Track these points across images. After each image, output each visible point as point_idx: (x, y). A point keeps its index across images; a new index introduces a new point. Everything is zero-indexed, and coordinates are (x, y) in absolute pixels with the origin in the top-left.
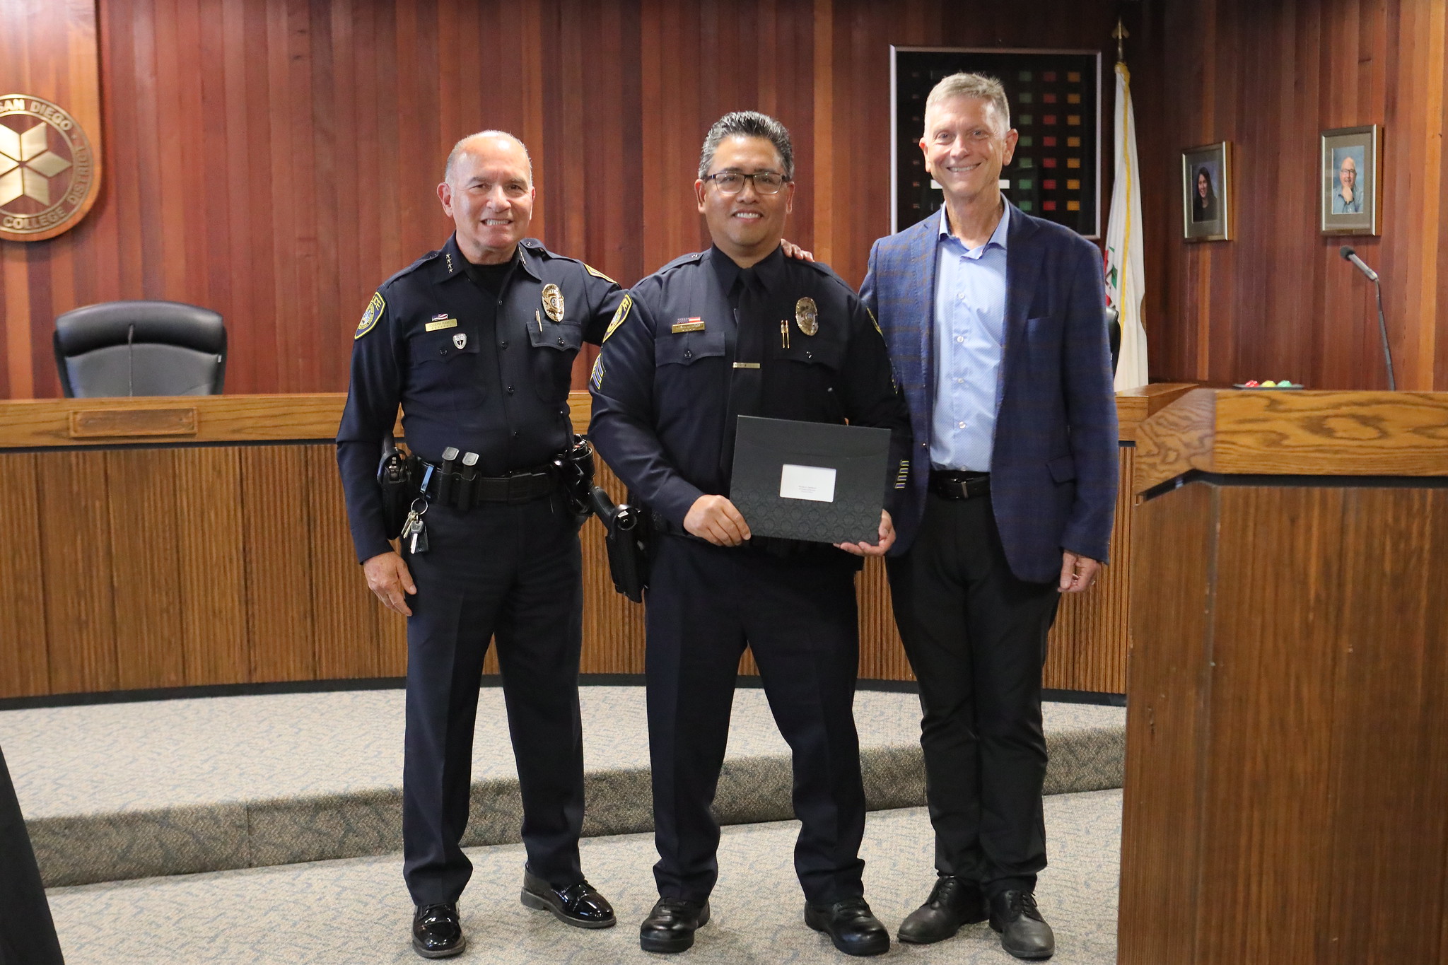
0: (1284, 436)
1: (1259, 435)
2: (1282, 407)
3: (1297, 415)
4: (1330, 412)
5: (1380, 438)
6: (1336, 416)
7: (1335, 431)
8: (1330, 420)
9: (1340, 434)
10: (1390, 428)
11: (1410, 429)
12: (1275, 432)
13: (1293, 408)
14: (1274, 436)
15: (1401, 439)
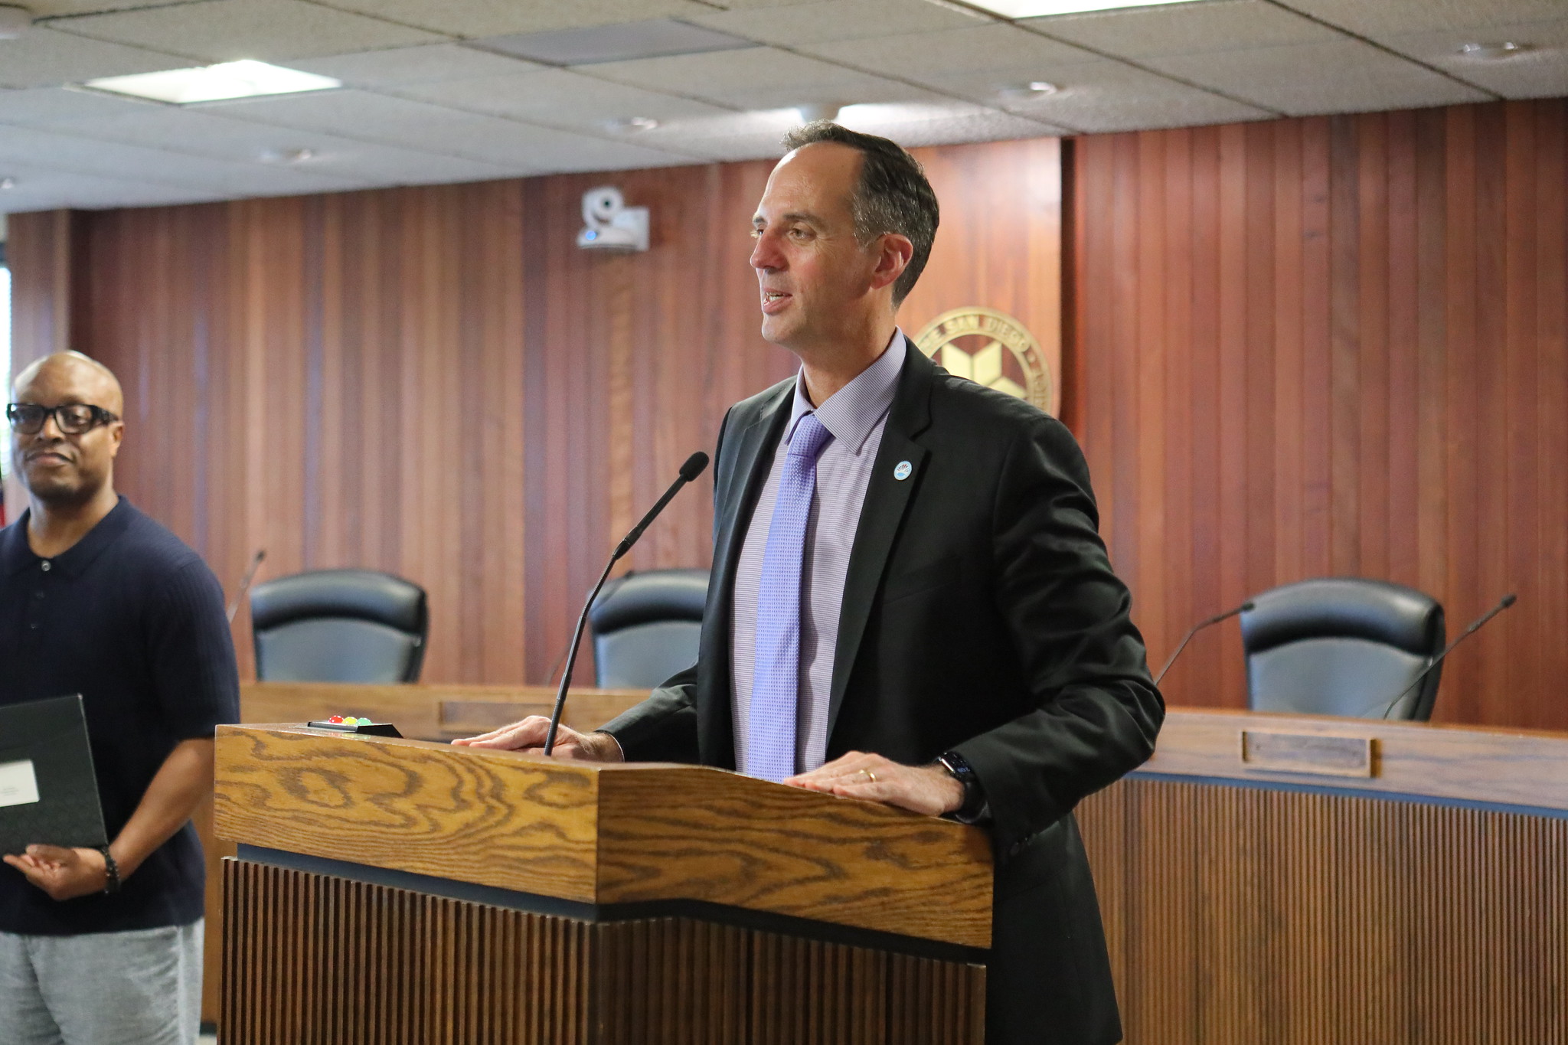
0: (266, 794)
1: (247, 790)
2: (265, 752)
3: (275, 764)
4: (305, 763)
5: (345, 806)
6: (310, 770)
7: (308, 792)
8: (305, 774)
9: (311, 797)
10: (355, 795)
11: (370, 796)
12: (258, 786)
13: (275, 754)
14: (258, 792)
15: (363, 809)
